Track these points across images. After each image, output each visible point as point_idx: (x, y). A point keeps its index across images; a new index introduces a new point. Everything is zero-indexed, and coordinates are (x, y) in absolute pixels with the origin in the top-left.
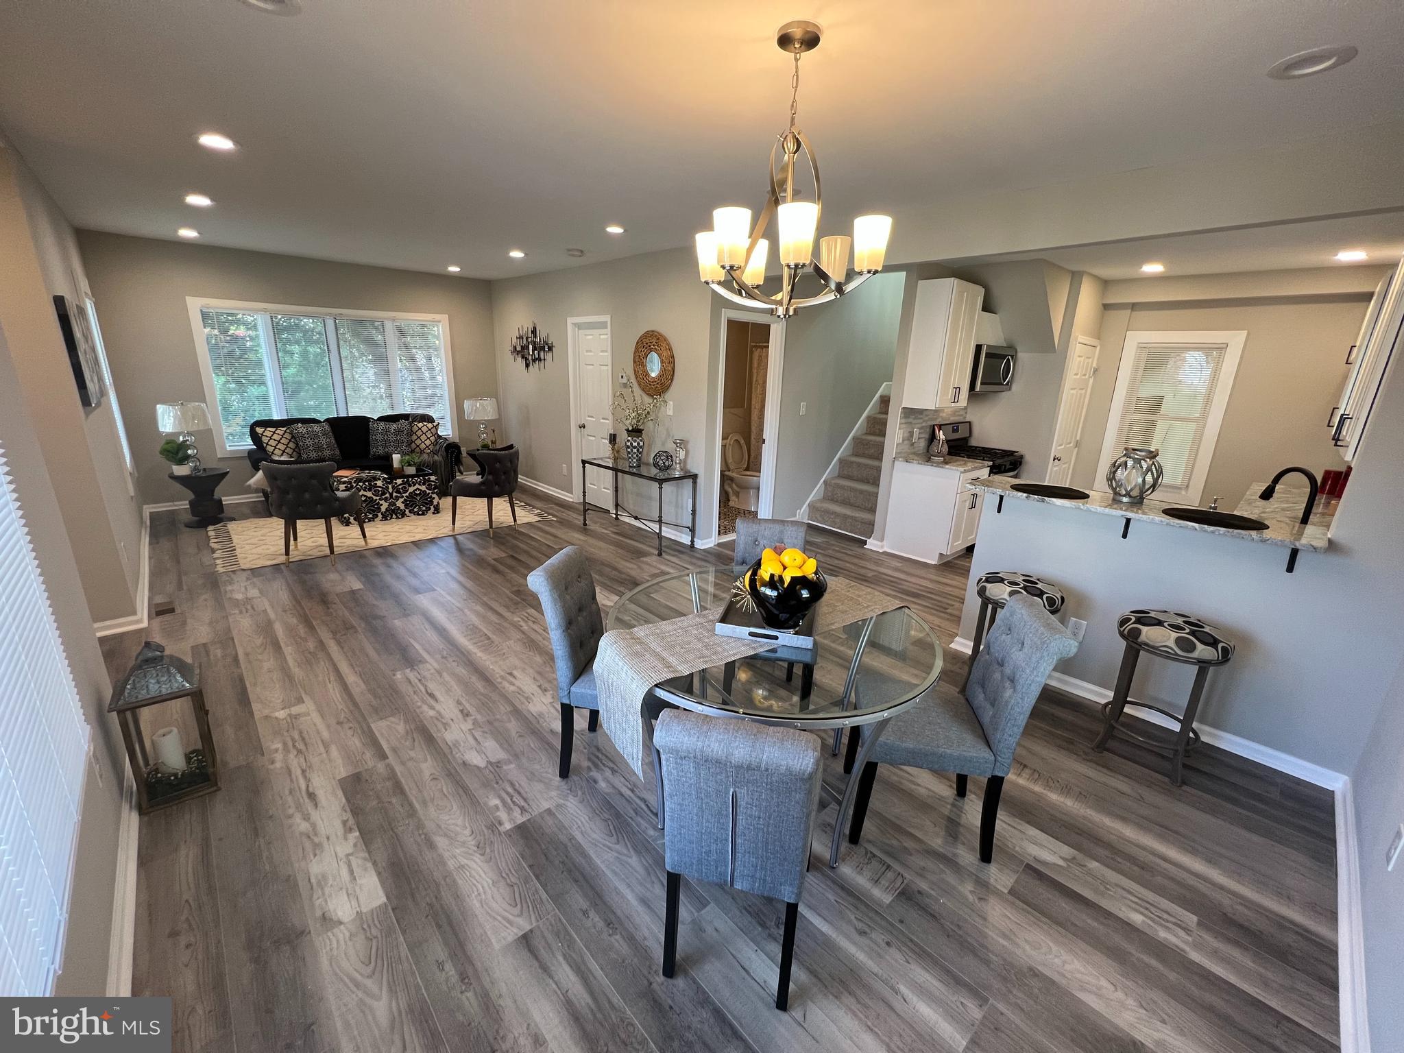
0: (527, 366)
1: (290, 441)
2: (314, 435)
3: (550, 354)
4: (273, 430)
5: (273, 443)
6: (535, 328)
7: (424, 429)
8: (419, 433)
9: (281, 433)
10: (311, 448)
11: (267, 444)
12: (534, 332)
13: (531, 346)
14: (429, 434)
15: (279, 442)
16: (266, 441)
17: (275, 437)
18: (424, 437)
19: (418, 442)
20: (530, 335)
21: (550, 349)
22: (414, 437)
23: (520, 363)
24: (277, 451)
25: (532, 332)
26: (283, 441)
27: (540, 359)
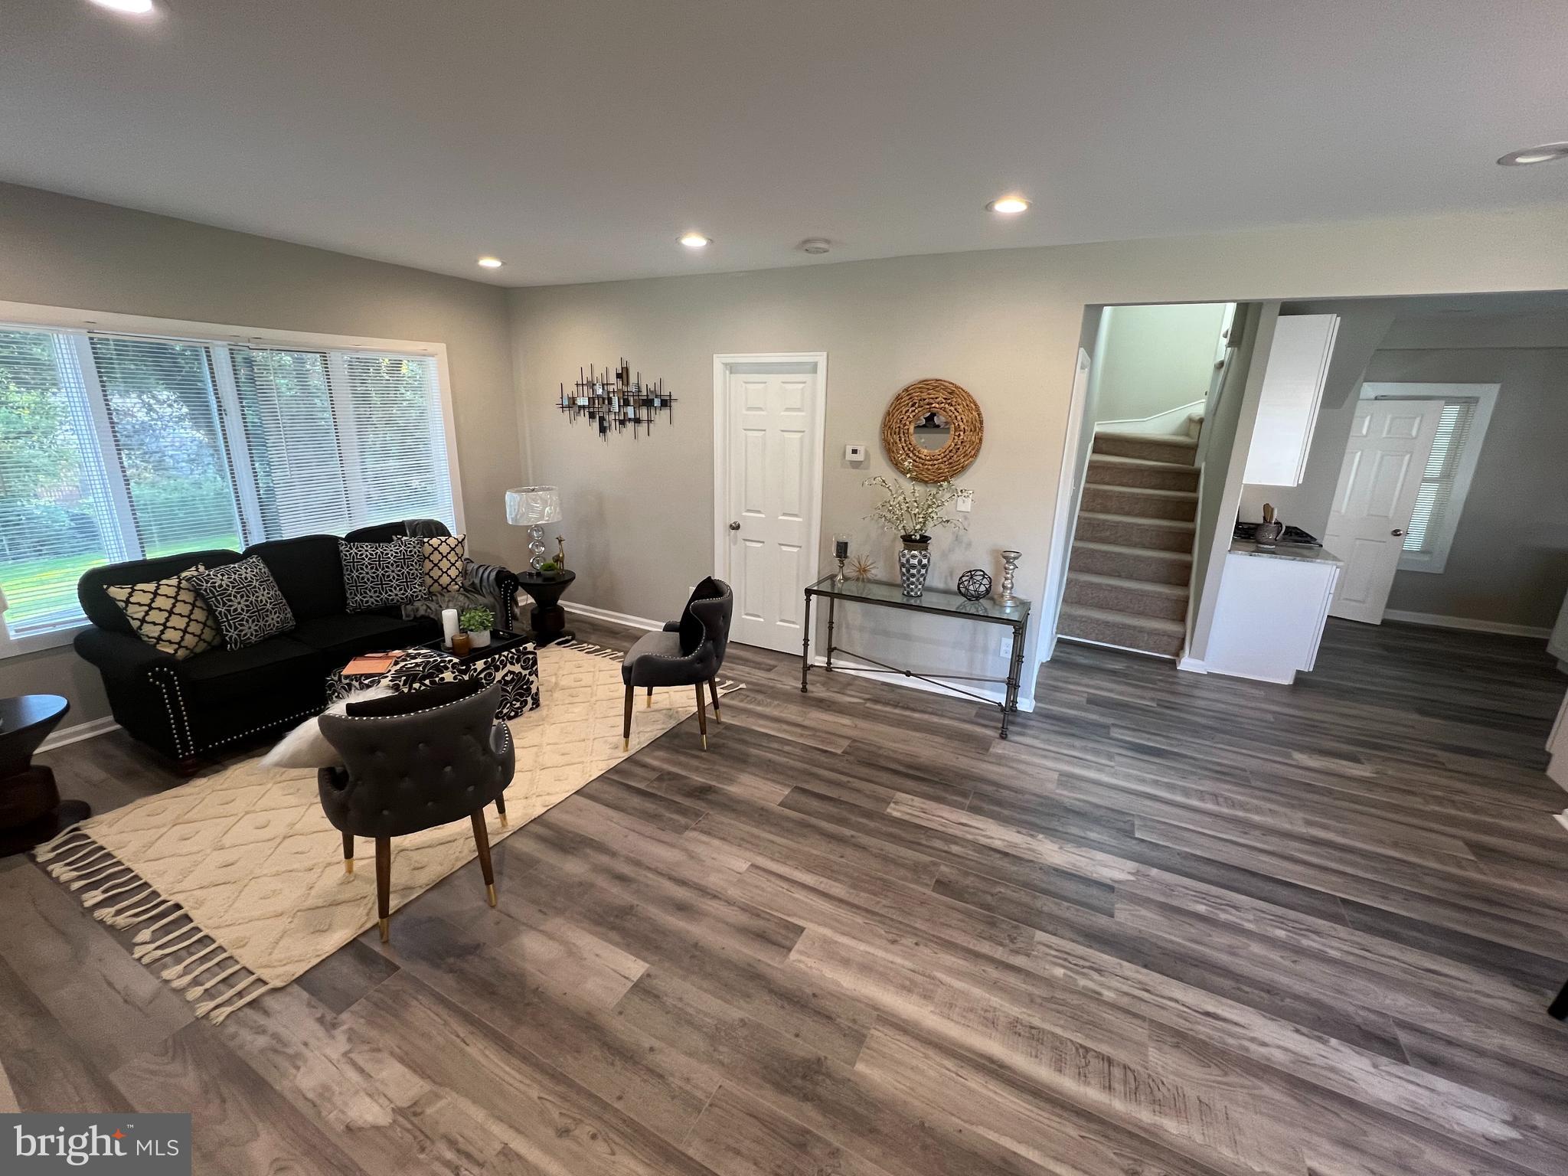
0: (603, 430)
1: (194, 605)
2: (244, 588)
3: (665, 412)
4: (152, 587)
5: (156, 616)
6: (626, 370)
7: (444, 549)
8: (436, 557)
9: (172, 592)
10: (245, 615)
11: (143, 621)
12: (623, 375)
13: (615, 400)
14: (452, 557)
15: (171, 612)
16: (140, 615)
17: (160, 602)
18: (445, 564)
19: (435, 573)
20: (613, 379)
21: (665, 403)
22: (428, 565)
23: (586, 427)
24: (170, 634)
25: (619, 376)
26: (180, 608)
27: (637, 421)
